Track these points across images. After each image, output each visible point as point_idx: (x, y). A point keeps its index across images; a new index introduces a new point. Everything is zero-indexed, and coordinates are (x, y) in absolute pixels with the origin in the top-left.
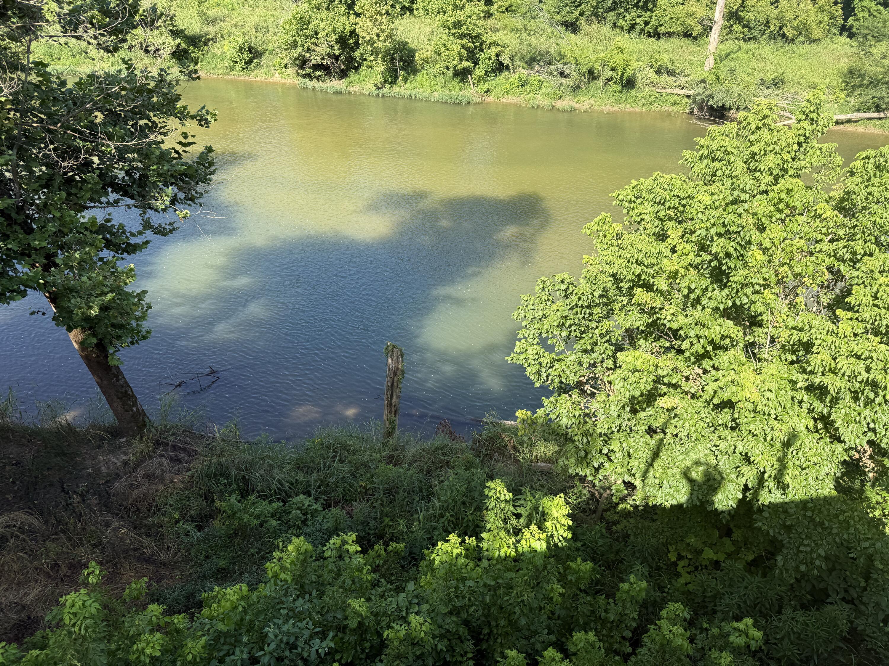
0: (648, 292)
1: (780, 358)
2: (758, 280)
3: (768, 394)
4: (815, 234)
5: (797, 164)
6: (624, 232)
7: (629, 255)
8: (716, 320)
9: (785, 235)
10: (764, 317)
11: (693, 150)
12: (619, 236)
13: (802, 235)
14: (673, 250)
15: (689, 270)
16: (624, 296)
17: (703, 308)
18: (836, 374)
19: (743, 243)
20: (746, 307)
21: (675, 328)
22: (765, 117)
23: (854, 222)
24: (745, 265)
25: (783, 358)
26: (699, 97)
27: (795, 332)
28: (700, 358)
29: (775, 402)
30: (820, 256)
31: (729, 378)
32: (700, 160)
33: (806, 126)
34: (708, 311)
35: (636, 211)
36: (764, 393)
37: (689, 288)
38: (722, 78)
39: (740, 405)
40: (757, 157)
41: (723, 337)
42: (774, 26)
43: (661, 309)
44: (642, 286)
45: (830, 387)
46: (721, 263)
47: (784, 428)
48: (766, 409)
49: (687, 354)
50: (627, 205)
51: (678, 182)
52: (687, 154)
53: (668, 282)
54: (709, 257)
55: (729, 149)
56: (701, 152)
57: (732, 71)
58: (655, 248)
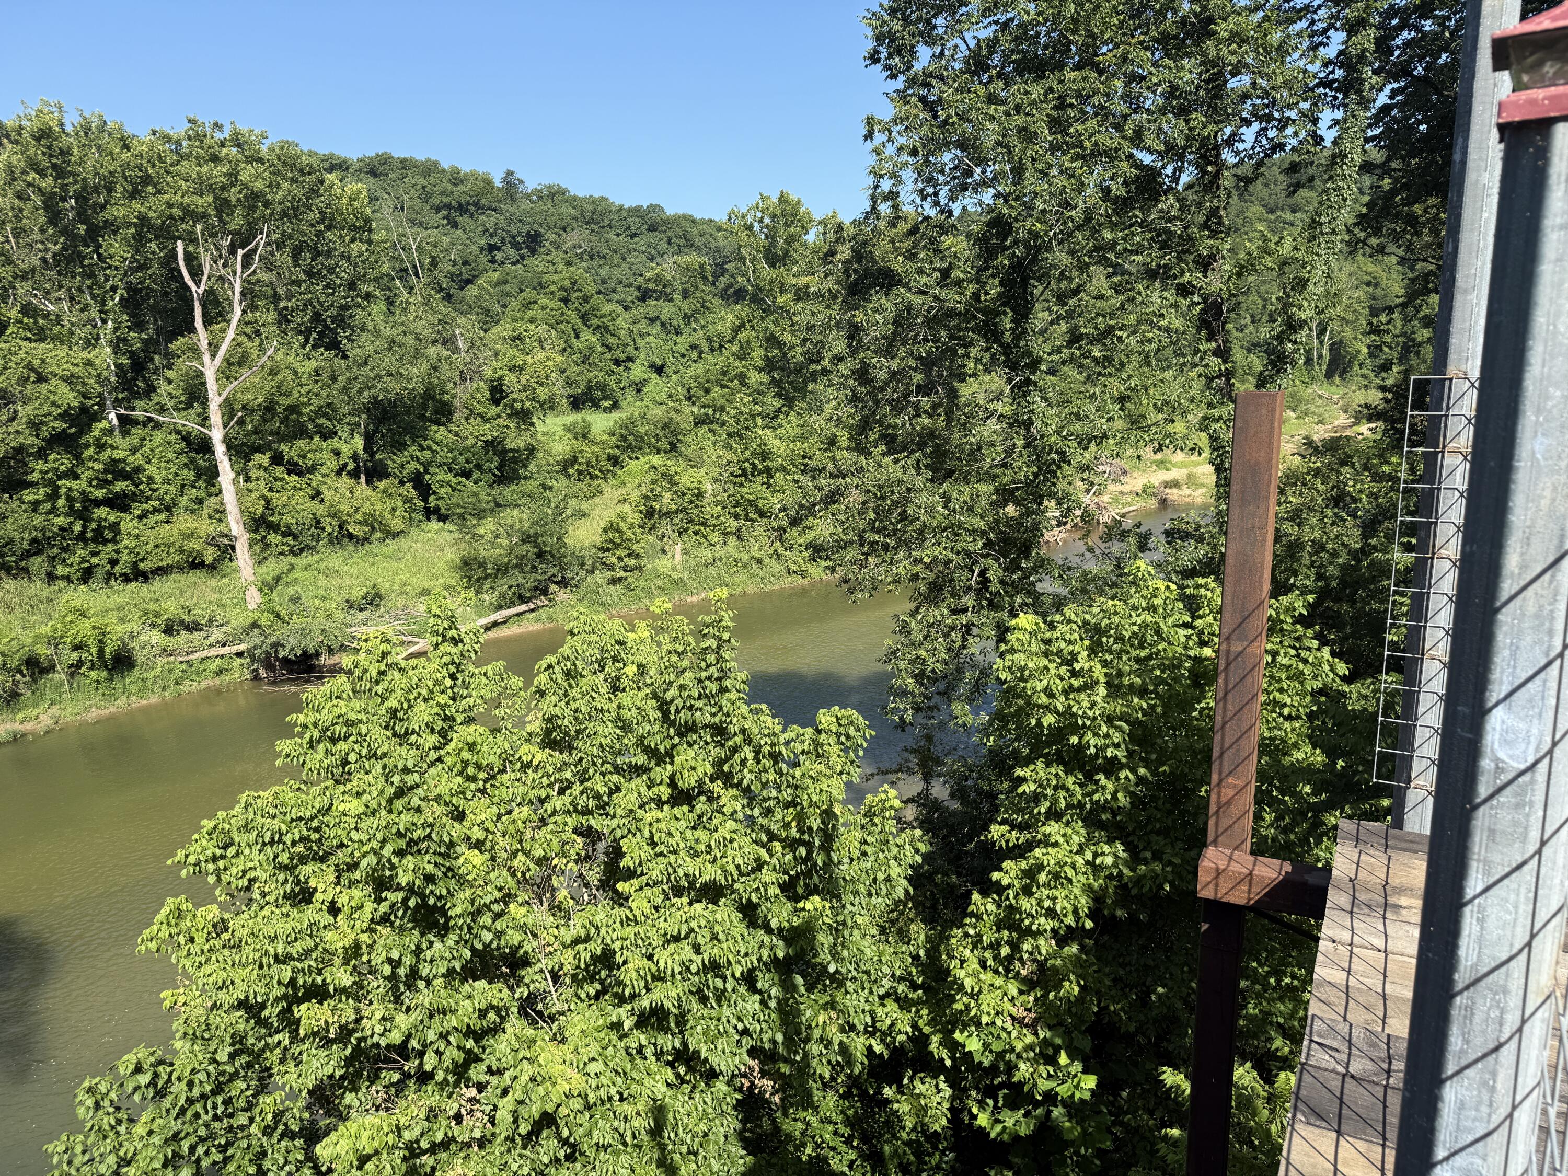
0: (321, 1003)
1: (579, 998)
2: (490, 895)
3: (593, 1068)
4: (535, 792)
5: (462, 704)
6: (227, 916)
7: (257, 955)
8: (457, 991)
9: (495, 809)
10: (527, 947)
11: (293, 736)
12: (220, 927)
13: (519, 800)
14: (334, 910)
15: (375, 931)
16: (277, 1032)
17: (428, 982)
18: (663, 980)
19: (443, 850)
20: (494, 946)
21: (398, 1042)
22: (385, 655)
23: (576, 755)
24: (462, 881)
25: (583, 996)
26: (258, 651)
27: (580, 947)
28: (460, 1071)
29: (608, 1073)
30: (558, 819)
31: (525, 1078)
32: (311, 747)
33: (449, 649)
34: (439, 982)
35: (234, 870)
36: (587, 1069)
37: (390, 961)
38: (283, 613)
39: (563, 1111)
40: (401, 715)
41: (483, 1014)
42: (330, 526)
43: (358, 1021)
44: (306, 998)
45: (667, 1004)
46: (424, 897)
47: (641, 1106)
48: (602, 1093)
49: (440, 1076)
50: (211, 867)
51: (289, 797)
52: (284, 746)
53: (350, 968)
54: (400, 895)
55: (352, 716)
56: (307, 736)
57: (295, 600)
58: (301, 921)
